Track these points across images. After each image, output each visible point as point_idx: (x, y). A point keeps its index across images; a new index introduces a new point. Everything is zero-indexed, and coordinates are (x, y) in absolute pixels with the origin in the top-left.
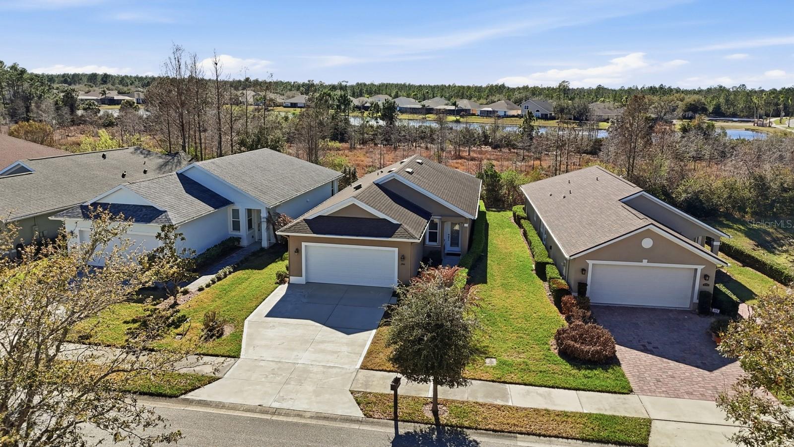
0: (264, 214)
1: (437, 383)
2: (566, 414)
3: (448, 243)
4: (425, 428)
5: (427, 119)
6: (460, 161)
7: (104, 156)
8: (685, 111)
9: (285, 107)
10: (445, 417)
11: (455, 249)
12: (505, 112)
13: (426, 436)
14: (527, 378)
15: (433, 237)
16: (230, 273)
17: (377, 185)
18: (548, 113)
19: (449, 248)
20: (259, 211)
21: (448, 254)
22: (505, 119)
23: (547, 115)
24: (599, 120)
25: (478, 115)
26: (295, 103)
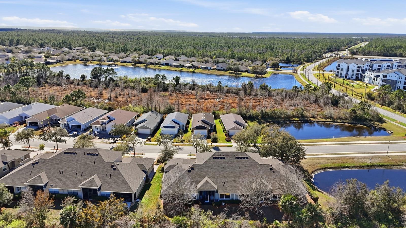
0: (184, 125)
8: (272, 65)
9: (121, 62)
12: (210, 67)
14: (223, 143)
17: (201, 121)
21: (213, 130)
22: (211, 71)
23: (225, 69)
24: (242, 71)
25: (201, 68)
26: (125, 61)
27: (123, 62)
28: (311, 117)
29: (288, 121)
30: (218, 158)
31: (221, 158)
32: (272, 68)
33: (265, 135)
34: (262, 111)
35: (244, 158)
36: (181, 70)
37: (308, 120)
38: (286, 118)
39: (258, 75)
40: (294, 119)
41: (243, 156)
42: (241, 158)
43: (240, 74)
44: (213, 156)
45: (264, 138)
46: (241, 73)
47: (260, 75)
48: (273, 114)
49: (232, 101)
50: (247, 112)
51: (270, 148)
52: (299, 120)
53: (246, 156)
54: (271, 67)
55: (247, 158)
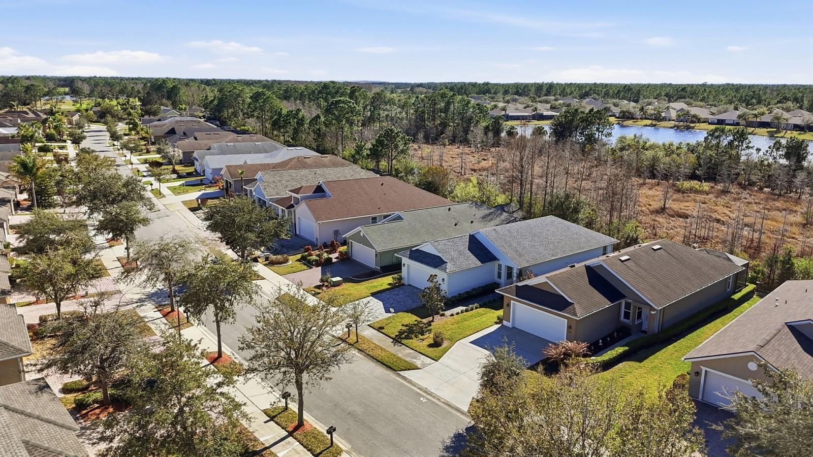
3: (645, 322)
7: (449, 209)
9: (710, 124)
16: (476, 308)
17: (587, 267)
19: (646, 327)
21: (642, 331)
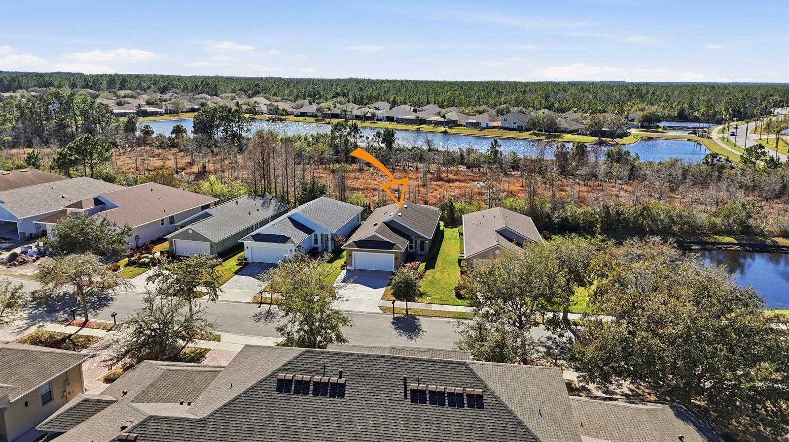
0: (330, 236)
1: (407, 301)
2: (450, 312)
3: (419, 249)
4: (403, 315)
5: (421, 129)
6: (438, 183)
7: (237, 202)
8: (642, 122)
9: (295, 116)
10: (410, 312)
11: (422, 253)
12: (487, 124)
13: (403, 318)
14: (440, 302)
15: (411, 247)
17: (385, 223)
18: (524, 125)
19: (419, 252)
20: (328, 235)
21: (419, 255)
22: (487, 130)
23: (522, 127)
24: (566, 131)
25: (464, 126)
26: (304, 113)
27: (300, 114)
28: (779, 236)
29: (696, 243)
30: (302, 387)
31: (321, 389)
32: (642, 127)
33: (604, 281)
34: (608, 208)
35: (456, 400)
36: (419, 128)
37: (768, 241)
38: (687, 234)
39: (604, 139)
40: (718, 237)
41: (451, 389)
42: (437, 398)
43: (558, 137)
44: (281, 375)
45: (600, 292)
46: (560, 135)
47: (611, 139)
48: (645, 219)
49: (522, 187)
50: (554, 209)
51: (625, 340)
52: (735, 242)
53: (470, 390)
54: (639, 125)
55: (476, 401)
